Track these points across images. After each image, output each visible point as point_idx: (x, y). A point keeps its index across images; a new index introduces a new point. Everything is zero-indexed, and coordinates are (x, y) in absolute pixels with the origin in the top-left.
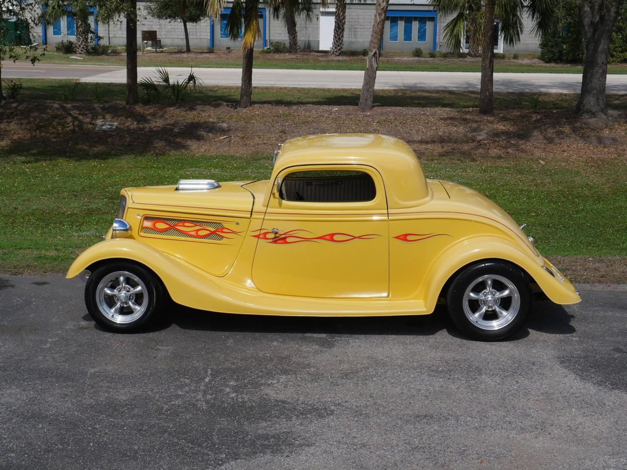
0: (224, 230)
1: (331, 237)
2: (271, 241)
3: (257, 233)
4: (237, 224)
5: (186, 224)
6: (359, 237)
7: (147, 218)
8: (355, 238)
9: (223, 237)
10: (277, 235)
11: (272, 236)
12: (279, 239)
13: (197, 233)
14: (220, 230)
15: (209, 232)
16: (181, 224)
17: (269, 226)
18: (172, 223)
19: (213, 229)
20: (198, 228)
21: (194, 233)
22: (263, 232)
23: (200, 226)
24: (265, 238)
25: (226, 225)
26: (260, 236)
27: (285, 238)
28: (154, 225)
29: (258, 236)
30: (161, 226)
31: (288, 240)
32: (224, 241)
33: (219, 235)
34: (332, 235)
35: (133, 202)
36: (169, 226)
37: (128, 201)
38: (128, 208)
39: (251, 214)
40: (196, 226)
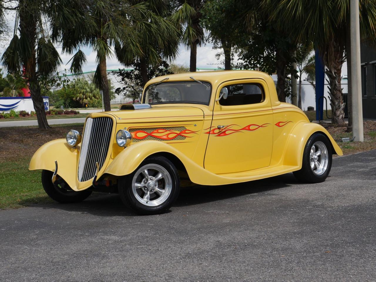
0: (187, 132)
1: (248, 128)
2: (217, 135)
3: (208, 130)
4: (195, 125)
5: (159, 131)
6: (261, 126)
7: (130, 130)
8: (260, 126)
9: (185, 137)
10: (221, 130)
11: (217, 131)
12: (222, 132)
13: (168, 137)
14: (184, 132)
15: (176, 135)
16: (156, 131)
17: (215, 125)
18: (149, 132)
19: (178, 132)
21: (165, 137)
22: (212, 129)
23: (169, 131)
24: (214, 133)
25: (187, 128)
26: (211, 132)
27: (225, 131)
28: (136, 135)
29: (209, 133)
30: (141, 135)
31: (227, 132)
32: (187, 140)
33: (183, 136)
34: (249, 126)
35: (119, 119)
36: (147, 134)
37: (115, 118)
38: (117, 123)
39: (204, 118)
40: (167, 131)
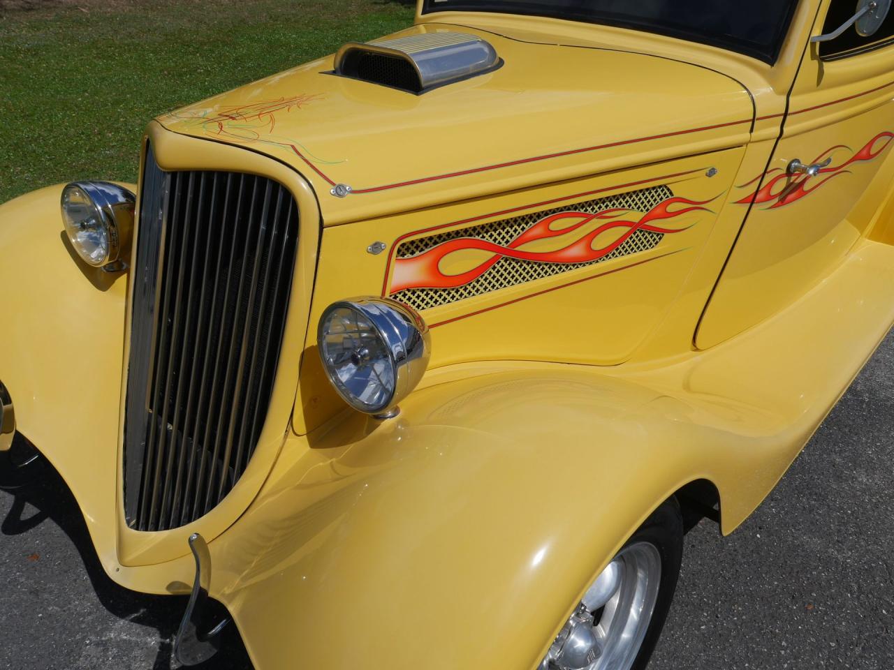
0: (672, 208)
1: (866, 151)
2: (776, 201)
3: (752, 189)
4: (712, 173)
5: (557, 225)
7: (408, 248)
9: (661, 233)
10: (793, 179)
11: (782, 184)
12: (793, 189)
13: (589, 247)
14: (659, 211)
15: (626, 229)
16: (539, 231)
17: (782, 159)
18: (502, 239)
19: (635, 216)
20: (596, 224)
21: (577, 251)
22: (766, 180)
23: (600, 216)
24: (769, 198)
25: (679, 189)
26: (758, 196)
27: (804, 181)
28: (435, 269)
29: (752, 200)
30: (459, 262)
31: (809, 185)
32: (667, 242)
33: (651, 230)
34: (871, 143)
35: (340, 190)
36: (491, 254)
37: (304, 185)
38: (322, 226)
39: (751, 131)
40: (589, 218)
